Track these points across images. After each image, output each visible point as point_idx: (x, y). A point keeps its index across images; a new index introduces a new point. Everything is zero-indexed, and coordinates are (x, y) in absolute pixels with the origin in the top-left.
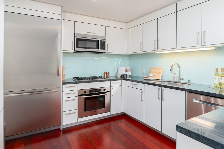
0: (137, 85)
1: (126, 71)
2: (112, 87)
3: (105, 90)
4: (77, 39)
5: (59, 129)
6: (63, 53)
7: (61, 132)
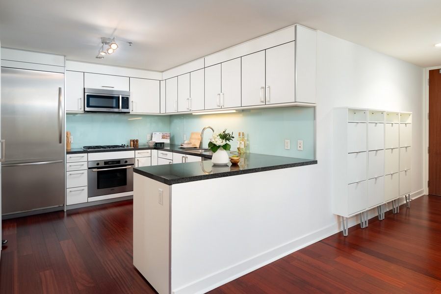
0: (167, 154)
1: (163, 137)
2: (138, 159)
3: (126, 162)
4: (87, 95)
5: (63, 211)
6: (67, 114)
7: (65, 213)
